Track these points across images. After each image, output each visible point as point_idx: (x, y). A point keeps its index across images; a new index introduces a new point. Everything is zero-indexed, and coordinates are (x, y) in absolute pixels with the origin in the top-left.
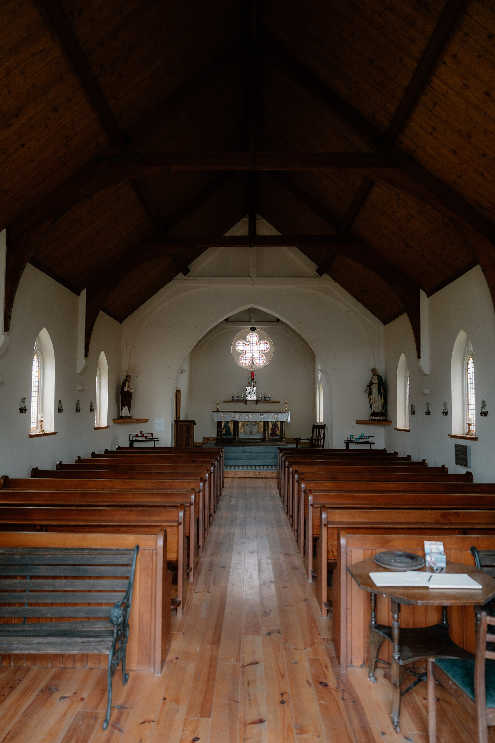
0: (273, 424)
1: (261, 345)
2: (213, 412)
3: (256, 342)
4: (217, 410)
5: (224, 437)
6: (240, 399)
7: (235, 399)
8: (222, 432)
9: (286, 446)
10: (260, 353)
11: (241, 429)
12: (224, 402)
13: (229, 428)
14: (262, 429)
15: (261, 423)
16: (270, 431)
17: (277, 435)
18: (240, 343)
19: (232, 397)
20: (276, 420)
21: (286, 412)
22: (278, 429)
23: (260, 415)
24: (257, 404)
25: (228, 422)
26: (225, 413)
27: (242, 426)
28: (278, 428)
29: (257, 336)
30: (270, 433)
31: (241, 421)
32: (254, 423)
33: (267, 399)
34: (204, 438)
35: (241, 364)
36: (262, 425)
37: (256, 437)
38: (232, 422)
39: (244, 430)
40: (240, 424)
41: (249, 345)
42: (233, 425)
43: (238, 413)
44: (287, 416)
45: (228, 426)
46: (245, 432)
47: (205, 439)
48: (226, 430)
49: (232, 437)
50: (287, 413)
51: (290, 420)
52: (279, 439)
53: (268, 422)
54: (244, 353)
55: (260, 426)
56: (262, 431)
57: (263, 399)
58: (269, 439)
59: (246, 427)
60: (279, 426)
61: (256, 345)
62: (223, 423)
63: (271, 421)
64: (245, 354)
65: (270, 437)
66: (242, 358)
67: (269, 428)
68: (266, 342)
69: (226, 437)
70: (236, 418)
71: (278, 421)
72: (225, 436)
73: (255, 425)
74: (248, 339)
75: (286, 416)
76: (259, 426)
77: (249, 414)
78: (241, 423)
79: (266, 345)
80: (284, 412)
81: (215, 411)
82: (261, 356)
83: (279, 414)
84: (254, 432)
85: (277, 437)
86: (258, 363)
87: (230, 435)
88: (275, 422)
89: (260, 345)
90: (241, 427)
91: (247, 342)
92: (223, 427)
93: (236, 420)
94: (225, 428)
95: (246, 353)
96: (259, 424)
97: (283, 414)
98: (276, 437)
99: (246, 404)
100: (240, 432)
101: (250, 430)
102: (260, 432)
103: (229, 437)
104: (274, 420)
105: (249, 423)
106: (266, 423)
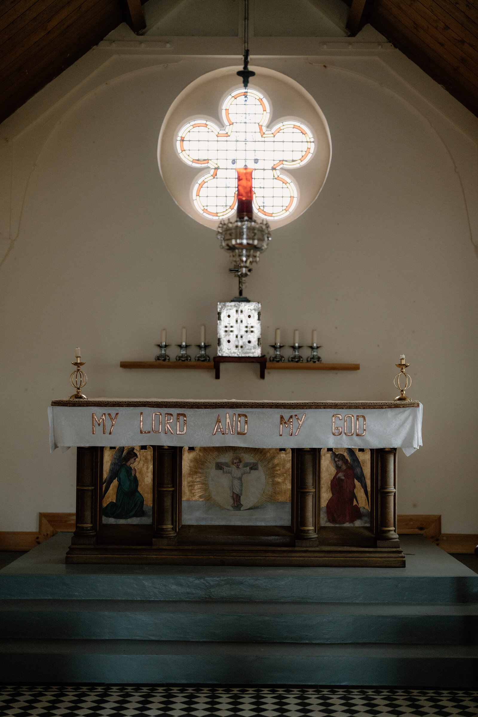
0: (340, 463)
1: (279, 137)
2: (56, 403)
3: (261, 127)
4: (78, 396)
5: (112, 521)
6: (194, 353)
7: (173, 353)
8: (102, 496)
9: (403, 565)
10: (274, 169)
11: (191, 486)
12: (126, 365)
13: (135, 481)
14: (289, 486)
15: (283, 455)
16: (326, 496)
17: (357, 514)
18: (197, 129)
19: (160, 346)
20: (354, 443)
21: (404, 406)
22: (365, 487)
23: (282, 417)
24: (262, 376)
25: (131, 453)
26: (113, 411)
27: (193, 472)
28: (361, 478)
29: (262, 104)
30: (324, 503)
31: (191, 449)
32: (248, 458)
33: (306, 353)
34: (42, 516)
35: (197, 213)
36: (289, 465)
37: (259, 524)
38: (149, 454)
39: (205, 487)
40: (187, 459)
41: (233, 137)
42: (151, 467)
43: (175, 411)
44: (408, 426)
45: (129, 470)
46: (208, 498)
47: (45, 521)
48: (120, 490)
49: (147, 521)
50: (408, 411)
51: (421, 443)
52: (367, 533)
53: (315, 453)
54: (212, 172)
55: (279, 470)
56: (289, 494)
57: (288, 353)
58: (320, 529)
59: (213, 472)
60: (367, 471)
61: (258, 137)
62: (108, 459)
63: (331, 445)
64: (215, 176)
65: (324, 521)
66: (203, 192)
67: (322, 482)
68: (299, 128)
69: (122, 521)
70: (162, 435)
71: (362, 450)
72: (116, 517)
73: (254, 467)
74: (228, 114)
75: (402, 425)
76: (272, 472)
77: (228, 416)
78: (192, 455)
79: (299, 137)
80: (397, 406)
81: (66, 398)
82: (279, 183)
83: (371, 415)
84: (247, 501)
85: (358, 523)
86: (266, 209)
87: (141, 513)
88: (351, 451)
89: (276, 139)
90: (190, 474)
91: (221, 125)
92: (105, 475)
93: (166, 442)
94: (115, 482)
95: (217, 169)
96: (276, 461)
97: (390, 413)
98: (352, 521)
99: (217, 377)
100: (184, 499)
101: (232, 487)
102: (281, 498)
103: (135, 521)
104: (345, 443)
105: (226, 458)
106: (308, 458)
